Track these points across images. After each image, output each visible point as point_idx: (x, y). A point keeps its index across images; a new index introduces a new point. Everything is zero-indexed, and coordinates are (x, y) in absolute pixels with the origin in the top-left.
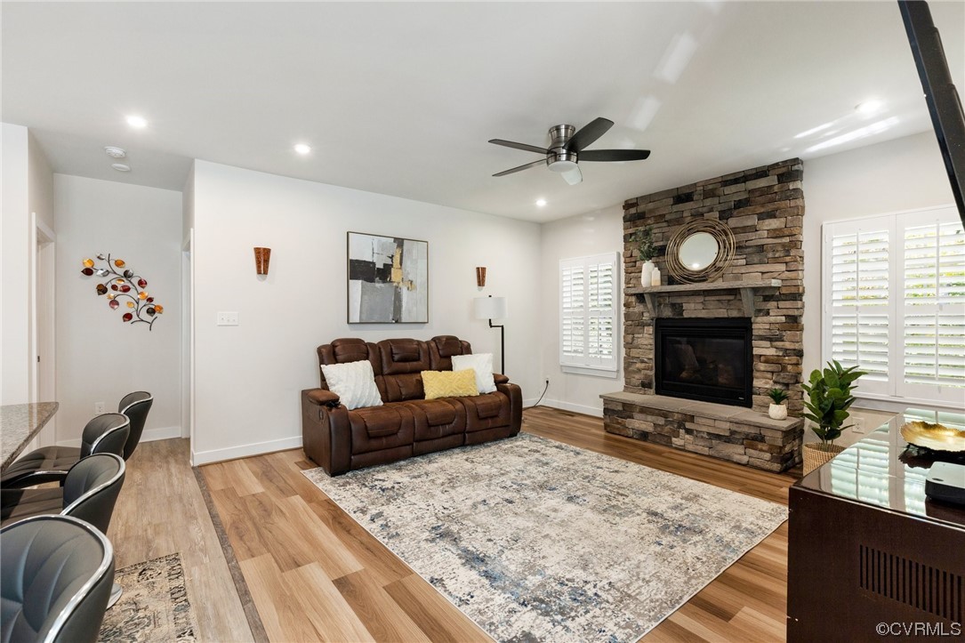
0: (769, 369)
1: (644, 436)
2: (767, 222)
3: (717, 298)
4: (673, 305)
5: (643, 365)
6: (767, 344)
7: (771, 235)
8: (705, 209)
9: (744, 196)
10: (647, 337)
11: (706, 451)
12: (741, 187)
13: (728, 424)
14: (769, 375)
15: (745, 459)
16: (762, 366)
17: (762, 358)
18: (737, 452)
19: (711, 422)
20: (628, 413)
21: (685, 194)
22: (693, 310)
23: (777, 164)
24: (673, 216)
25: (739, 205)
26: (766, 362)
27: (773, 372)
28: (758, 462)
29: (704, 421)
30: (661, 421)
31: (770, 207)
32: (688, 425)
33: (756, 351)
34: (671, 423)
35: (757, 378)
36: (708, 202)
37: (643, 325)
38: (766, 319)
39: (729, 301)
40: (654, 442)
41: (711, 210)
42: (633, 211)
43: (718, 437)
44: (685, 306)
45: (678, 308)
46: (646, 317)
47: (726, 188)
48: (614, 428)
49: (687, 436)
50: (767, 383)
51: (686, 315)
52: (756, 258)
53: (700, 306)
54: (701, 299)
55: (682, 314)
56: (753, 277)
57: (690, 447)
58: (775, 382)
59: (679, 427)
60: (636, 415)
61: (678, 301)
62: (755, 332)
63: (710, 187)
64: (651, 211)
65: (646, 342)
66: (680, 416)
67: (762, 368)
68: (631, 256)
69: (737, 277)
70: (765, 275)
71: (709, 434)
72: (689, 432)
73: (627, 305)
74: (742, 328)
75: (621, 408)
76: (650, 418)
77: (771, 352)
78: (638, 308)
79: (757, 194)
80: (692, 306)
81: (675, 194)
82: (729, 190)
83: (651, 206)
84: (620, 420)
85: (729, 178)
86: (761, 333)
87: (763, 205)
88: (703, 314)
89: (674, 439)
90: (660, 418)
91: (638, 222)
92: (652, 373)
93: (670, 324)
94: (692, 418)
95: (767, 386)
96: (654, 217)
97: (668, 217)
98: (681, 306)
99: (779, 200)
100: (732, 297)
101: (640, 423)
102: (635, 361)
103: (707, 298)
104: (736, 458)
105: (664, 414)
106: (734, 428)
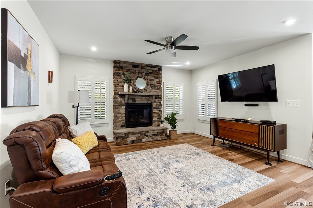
0: (156, 116)
1: (133, 142)
2: (156, 79)
3: (145, 97)
4: (133, 99)
5: (122, 119)
6: (156, 109)
7: (157, 83)
8: (142, 72)
9: (151, 71)
10: (123, 110)
11: (152, 140)
12: (150, 68)
13: (157, 131)
14: (156, 117)
15: (160, 139)
16: (155, 115)
17: (155, 113)
18: (159, 138)
19: (153, 132)
20: (127, 136)
21: (136, 65)
22: (138, 100)
23: (158, 66)
24: (133, 71)
25: (150, 73)
26: (156, 114)
27: (157, 116)
28: (163, 138)
29: (151, 132)
30: (139, 135)
31: (157, 76)
32: (147, 134)
33: (154, 111)
34: (142, 135)
35: (153, 118)
36: (143, 70)
37: (122, 105)
38: (156, 103)
39: (148, 98)
40: (136, 143)
41: (143, 72)
42: (118, 65)
43: (155, 135)
44: (136, 99)
45: (134, 100)
46: (123, 102)
47: (147, 68)
48: (122, 143)
49: (147, 138)
50: (156, 119)
51: (136, 102)
52: (154, 88)
53: (141, 99)
54: (141, 97)
55: (135, 102)
56: (153, 92)
57: (147, 141)
58: (158, 119)
59: (144, 136)
60: (130, 136)
61: (134, 97)
62: (154, 107)
63: (143, 66)
64: (125, 67)
65: (123, 111)
66: (145, 132)
67: (155, 116)
68: (118, 81)
69: (150, 92)
70: (156, 92)
71: (152, 135)
72: (147, 136)
73: (115, 98)
74: (150, 106)
75: (124, 135)
76: (135, 135)
77: (157, 111)
78: (120, 99)
79: (154, 72)
80: (138, 99)
81: (133, 64)
82: (148, 68)
83: (125, 65)
84: (124, 139)
85: (148, 65)
86: (155, 107)
87: (155, 75)
88: (141, 102)
89: (143, 140)
90: (138, 134)
91: (120, 69)
92: (125, 121)
93: (130, 105)
94: (148, 132)
95: (156, 120)
96: (126, 69)
97: (131, 71)
98: (135, 99)
99: (159, 75)
100: (149, 97)
101: (132, 138)
102: (119, 118)
103: (142, 97)
104: (159, 139)
105: (139, 133)
106: (158, 131)
